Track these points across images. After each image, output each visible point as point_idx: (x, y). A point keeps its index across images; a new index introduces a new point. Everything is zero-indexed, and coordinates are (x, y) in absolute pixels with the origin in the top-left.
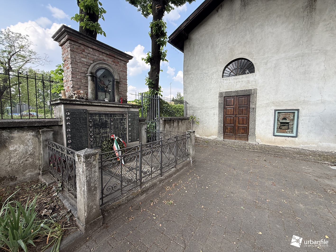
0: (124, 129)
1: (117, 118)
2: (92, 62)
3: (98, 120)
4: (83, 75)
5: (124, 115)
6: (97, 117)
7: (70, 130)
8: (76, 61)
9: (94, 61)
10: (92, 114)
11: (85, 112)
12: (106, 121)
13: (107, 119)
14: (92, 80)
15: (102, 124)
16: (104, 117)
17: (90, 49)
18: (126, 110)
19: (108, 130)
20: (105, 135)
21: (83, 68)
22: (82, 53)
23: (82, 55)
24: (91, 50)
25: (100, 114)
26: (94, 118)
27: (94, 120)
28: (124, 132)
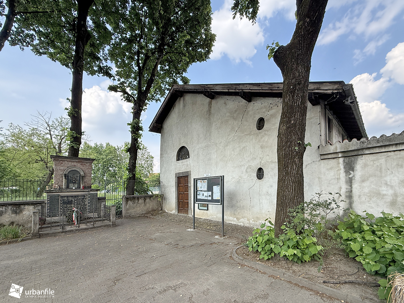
0: (85, 205)
1: (80, 198)
2: (66, 168)
3: (66, 199)
4: (61, 176)
5: (85, 196)
6: (66, 198)
7: (49, 205)
8: (57, 170)
9: (68, 167)
10: (62, 197)
11: (58, 196)
12: (72, 200)
13: (72, 199)
14: (65, 178)
15: (69, 202)
16: (70, 198)
17: (65, 162)
18: (87, 193)
19: (73, 205)
20: (71, 208)
21: (61, 172)
22: (61, 165)
23: (61, 166)
24: (67, 162)
25: (67, 197)
26: (64, 198)
27: (63, 200)
28: (85, 207)
